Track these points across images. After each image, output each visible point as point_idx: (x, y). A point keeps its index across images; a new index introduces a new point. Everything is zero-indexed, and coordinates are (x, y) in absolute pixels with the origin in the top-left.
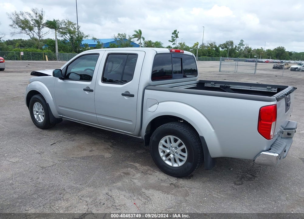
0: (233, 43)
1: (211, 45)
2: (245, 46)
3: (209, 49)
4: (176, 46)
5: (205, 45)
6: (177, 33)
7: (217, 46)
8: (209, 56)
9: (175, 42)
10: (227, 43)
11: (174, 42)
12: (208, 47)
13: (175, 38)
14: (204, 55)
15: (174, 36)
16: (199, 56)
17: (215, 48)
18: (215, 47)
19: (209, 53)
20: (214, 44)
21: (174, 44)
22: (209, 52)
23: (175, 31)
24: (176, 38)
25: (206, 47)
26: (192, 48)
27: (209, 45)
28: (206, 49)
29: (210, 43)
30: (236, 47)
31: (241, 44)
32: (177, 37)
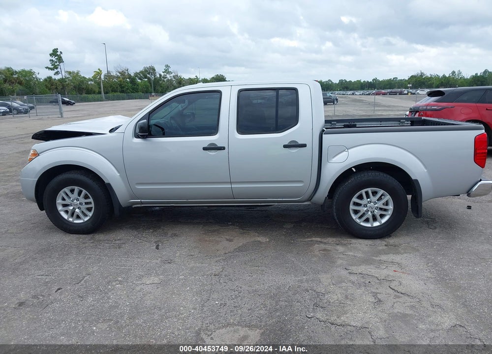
0: (155, 70)
1: (122, 73)
2: (173, 74)
3: (121, 81)
4: (61, 77)
5: (112, 74)
6: (59, 53)
7: (132, 75)
8: (122, 92)
9: (59, 70)
10: (146, 71)
11: (56, 70)
12: (118, 77)
13: (58, 63)
14: (114, 91)
15: (54, 59)
16: (106, 93)
17: (129, 78)
18: (130, 76)
19: (122, 88)
20: (126, 72)
21: (57, 73)
22: (120, 85)
23: (55, 51)
24: (60, 63)
25: (114, 77)
26: (91, 80)
27: (118, 74)
28: (115, 81)
29: (120, 71)
30: (160, 75)
31: (167, 71)
32: (60, 60)
